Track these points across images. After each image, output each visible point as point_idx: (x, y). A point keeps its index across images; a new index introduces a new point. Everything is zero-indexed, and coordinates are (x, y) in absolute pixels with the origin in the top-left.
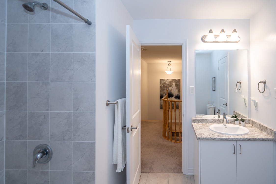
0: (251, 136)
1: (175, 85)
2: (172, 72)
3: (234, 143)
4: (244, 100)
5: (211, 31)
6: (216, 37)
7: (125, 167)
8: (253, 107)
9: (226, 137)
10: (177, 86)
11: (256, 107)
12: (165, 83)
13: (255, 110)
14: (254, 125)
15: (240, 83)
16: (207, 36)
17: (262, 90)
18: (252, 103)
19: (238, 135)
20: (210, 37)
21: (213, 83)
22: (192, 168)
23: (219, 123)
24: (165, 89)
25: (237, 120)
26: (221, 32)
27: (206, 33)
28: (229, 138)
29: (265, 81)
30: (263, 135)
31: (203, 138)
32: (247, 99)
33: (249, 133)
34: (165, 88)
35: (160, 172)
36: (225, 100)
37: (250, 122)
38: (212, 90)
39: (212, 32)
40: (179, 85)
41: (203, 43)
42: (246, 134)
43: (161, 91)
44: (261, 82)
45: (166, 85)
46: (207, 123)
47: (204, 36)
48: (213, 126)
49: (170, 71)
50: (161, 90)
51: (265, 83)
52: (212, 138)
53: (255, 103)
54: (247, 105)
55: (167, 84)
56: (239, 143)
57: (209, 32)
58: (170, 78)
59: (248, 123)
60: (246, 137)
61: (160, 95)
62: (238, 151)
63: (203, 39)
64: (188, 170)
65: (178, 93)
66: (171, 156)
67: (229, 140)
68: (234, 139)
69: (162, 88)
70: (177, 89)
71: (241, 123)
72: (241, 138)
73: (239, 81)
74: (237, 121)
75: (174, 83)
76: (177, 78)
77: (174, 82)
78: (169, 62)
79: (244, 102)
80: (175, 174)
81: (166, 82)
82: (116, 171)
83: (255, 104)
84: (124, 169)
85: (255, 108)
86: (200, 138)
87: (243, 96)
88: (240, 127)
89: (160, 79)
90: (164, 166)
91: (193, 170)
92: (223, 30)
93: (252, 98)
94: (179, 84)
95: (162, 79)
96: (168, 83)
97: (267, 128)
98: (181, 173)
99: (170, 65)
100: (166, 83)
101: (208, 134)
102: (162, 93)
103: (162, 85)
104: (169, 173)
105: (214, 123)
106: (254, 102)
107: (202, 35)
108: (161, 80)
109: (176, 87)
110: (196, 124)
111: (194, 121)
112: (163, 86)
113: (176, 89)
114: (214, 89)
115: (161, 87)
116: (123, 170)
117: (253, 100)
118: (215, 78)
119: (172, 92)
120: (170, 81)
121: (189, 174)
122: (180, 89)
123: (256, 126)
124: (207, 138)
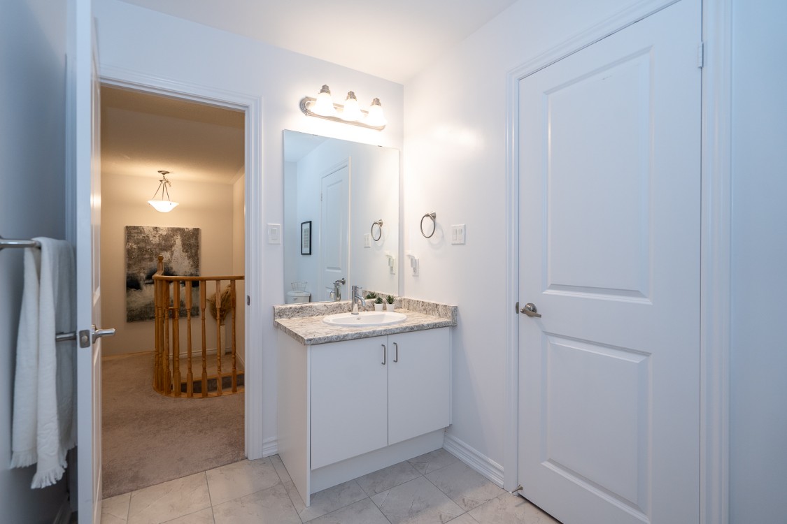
0: (413, 322)
1: (183, 245)
2: (175, 205)
3: (383, 340)
4: (390, 259)
5: (325, 89)
6: (337, 106)
7: (65, 467)
8: (408, 270)
9: (368, 331)
10: (191, 248)
11: (415, 270)
12: (146, 240)
13: (413, 276)
14: (411, 307)
15: (381, 224)
16: (315, 100)
17: (427, 231)
18: (407, 262)
19: (389, 324)
20: (322, 104)
21: (305, 235)
22: (274, 438)
23: (340, 313)
24: (144, 259)
25: (379, 301)
26: (348, 98)
27: (312, 91)
28: (374, 332)
29: (435, 213)
30: (432, 319)
31: (320, 338)
32: (395, 256)
33: (408, 320)
34: (147, 256)
35: (171, 477)
36: (340, 271)
37: (403, 303)
38: (302, 254)
39: (328, 92)
40: (197, 247)
41: (303, 115)
42: (404, 321)
43: (129, 266)
44: (427, 215)
45: (148, 247)
46: (312, 316)
47: (307, 97)
48: (330, 318)
49: (169, 202)
50: (131, 262)
51: (433, 217)
52: (338, 337)
53: (414, 261)
54: (396, 270)
55: (153, 242)
56: (393, 339)
57: (322, 91)
58: (165, 225)
59: (398, 308)
60: (404, 325)
61: (128, 277)
62: (391, 356)
63: (304, 105)
64: (263, 444)
65: (193, 271)
66: (201, 431)
67: (375, 334)
68: (385, 333)
69: (135, 254)
70: (189, 258)
71: (388, 305)
72: (397, 329)
73: (377, 221)
74: (379, 303)
75: (178, 241)
76: (189, 225)
77: (179, 237)
78: (164, 174)
79: (389, 265)
80: (222, 467)
81: (150, 236)
82: (33, 486)
83: (414, 263)
84: (64, 474)
85: (413, 273)
86: (310, 340)
87: (388, 252)
88: (386, 313)
89: (127, 227)
90: (181, 459)
91: (275, 441)
92: (353, 93)
93: (408, 252)
94: (198, 243)
95: (135, 228)
96: (155, 240)
97: (437, 305)
98: (242, 460)
99: (165, 182)
100: (151, 239)
101: (326, 330)
102: (135, 270)
103: (134, 247)
104: (205, 471)
105: (329, 314)
106: (412, 260)
107: (302, 96)
108: (131, 232)
109: (187, 252)
110: (284, 319)
111: (281, 313)
112: (139, 248)
113: (184, 259)
114: (306, 250)
115: (129, 252)
116: (63, 478)
117: (409, 256)
118: (310, 222)
119: (172, 268)
120: (164, 233)
121: (266, 453)
122: (198, 259)
123: (415, 309)
124: (328, 337)
